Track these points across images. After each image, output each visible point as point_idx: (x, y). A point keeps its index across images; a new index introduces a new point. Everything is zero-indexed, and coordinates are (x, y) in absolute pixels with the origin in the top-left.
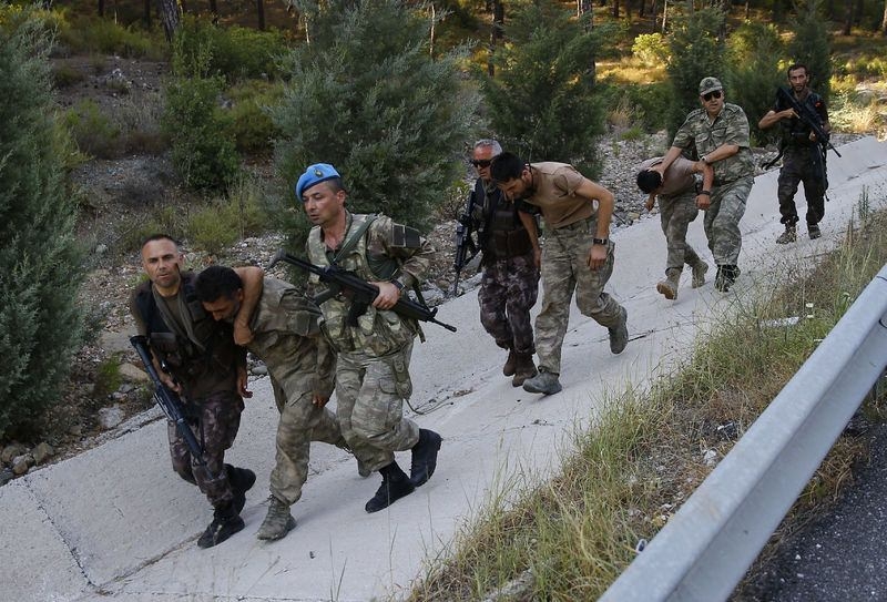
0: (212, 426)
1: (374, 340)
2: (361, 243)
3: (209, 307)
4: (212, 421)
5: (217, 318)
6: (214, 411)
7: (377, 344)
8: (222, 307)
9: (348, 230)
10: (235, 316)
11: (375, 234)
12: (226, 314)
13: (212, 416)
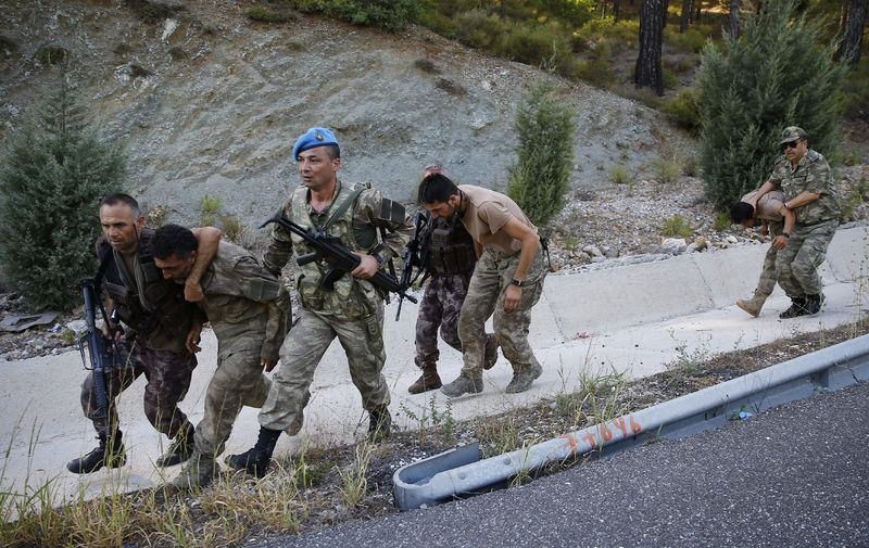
0: (160, 382)
1: (348, 305)
2: (349, 212)
3: (159, 263)
4: (160, 378)
5: (167, 276)
6: (162, 370)
7: (351, 308)
8: (173, 265)
9: (337, 196)
10: (185, 277)
11: (363, 204)
12: (176, 273)
13: (160, 373)
